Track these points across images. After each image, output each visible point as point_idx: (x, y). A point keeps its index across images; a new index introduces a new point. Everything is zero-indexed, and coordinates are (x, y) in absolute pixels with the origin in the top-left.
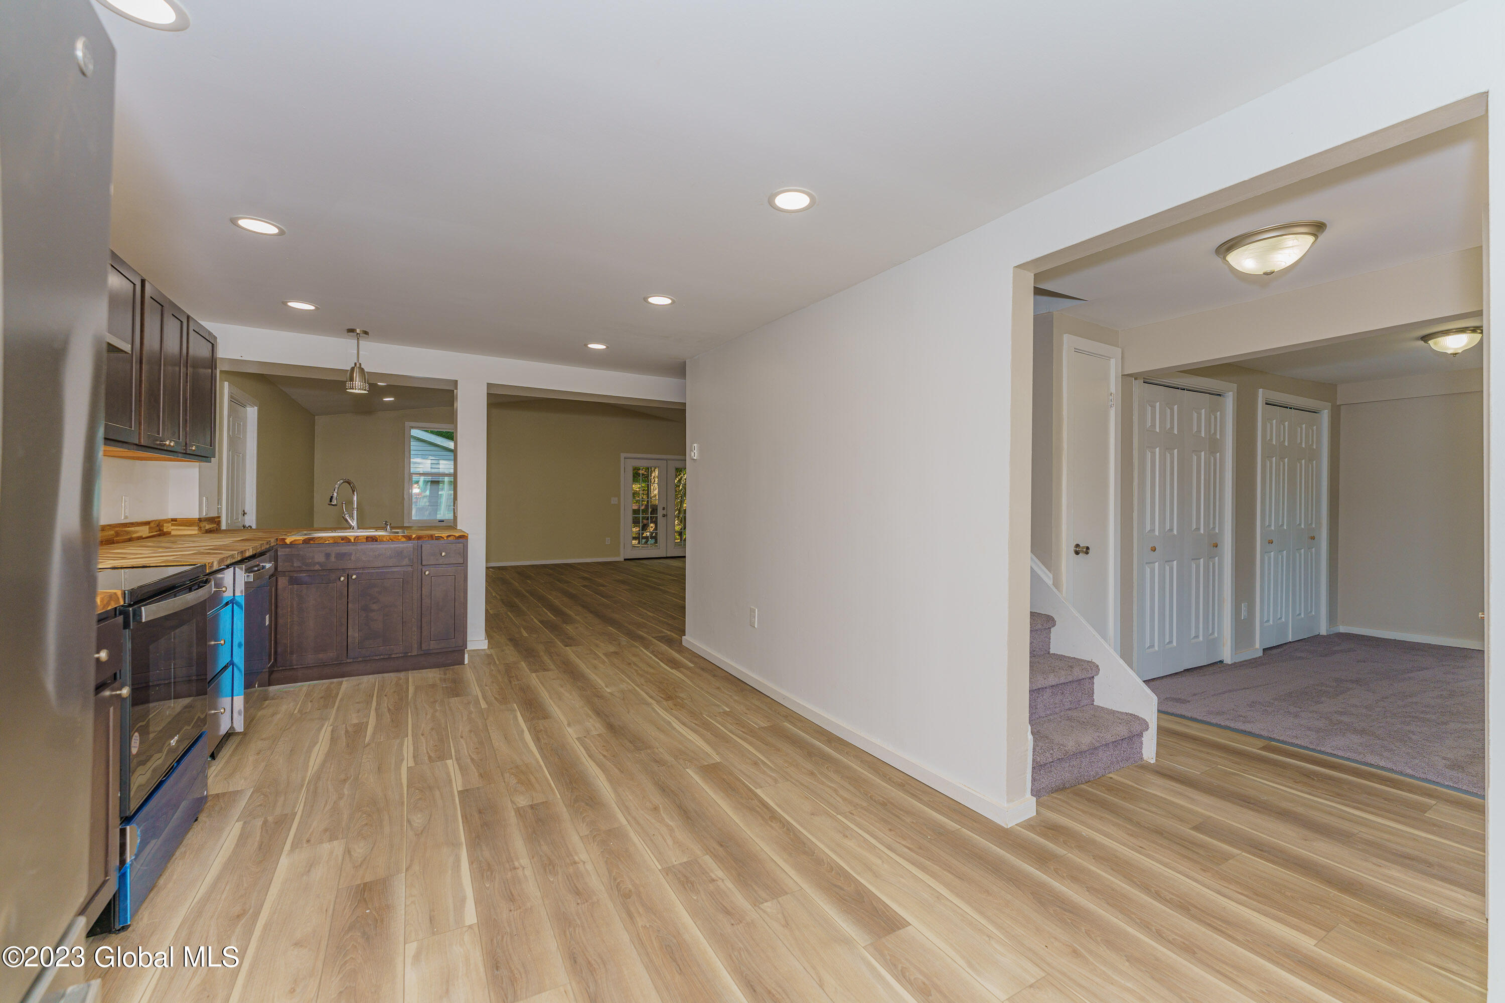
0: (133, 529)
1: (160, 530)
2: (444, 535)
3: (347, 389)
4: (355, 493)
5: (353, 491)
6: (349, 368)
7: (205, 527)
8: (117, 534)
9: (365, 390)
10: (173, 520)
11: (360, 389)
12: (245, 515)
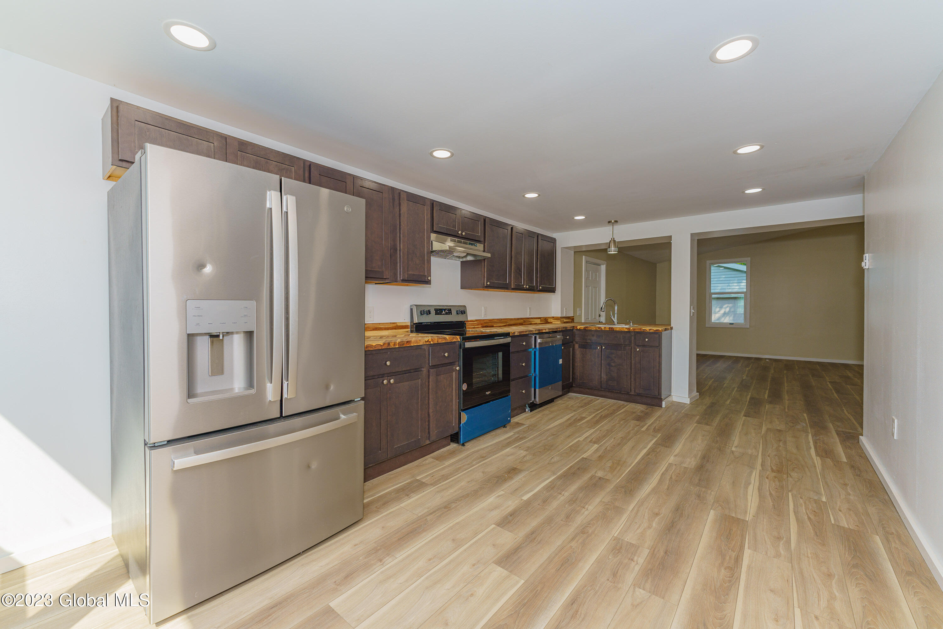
0: (532, 320)
1: (546, 321)
2: (647, 329)
3: (608, 252)
4: (616, 305)
5: (615, 304)
6: (609, 242)
7: (564, 320)
8: (525, 322)
9: (616, 251)
10: (553, 317)
11: (614, 251)
12: (601, 317)
